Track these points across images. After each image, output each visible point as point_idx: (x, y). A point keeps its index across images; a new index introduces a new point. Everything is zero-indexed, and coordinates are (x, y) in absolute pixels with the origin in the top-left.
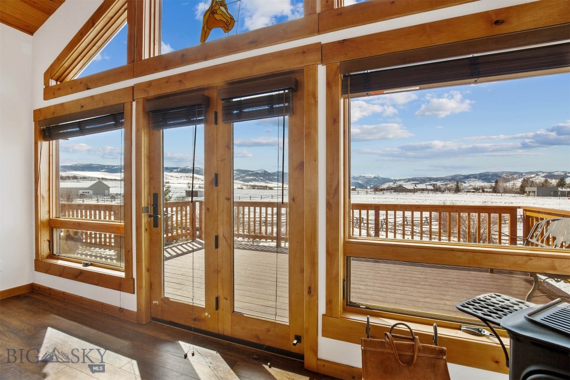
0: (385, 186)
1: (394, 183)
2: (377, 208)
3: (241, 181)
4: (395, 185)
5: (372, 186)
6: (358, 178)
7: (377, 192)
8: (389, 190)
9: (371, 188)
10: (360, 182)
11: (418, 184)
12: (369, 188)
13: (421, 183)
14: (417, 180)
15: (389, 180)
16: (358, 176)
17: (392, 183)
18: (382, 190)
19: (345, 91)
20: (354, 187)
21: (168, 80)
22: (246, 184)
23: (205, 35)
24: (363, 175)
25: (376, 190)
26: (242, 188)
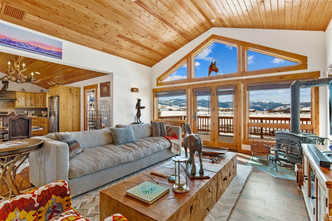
0: (277, 109)
1: (285, 107)
2: (262, 119)
3: (178, 106)
4: (286, 108)
5: (267, 109)
6: (256, 103)
7: (270, 113)
8: (280, 111)
9: (267, 110)
10: (258, 106)
11: (302, 107)
12: (265, 110)
13: (306, 106)
14: (304, 105)
15: (280, 105)
16: (257, 102)
17: (282, 107)
18: (275, 112)
19: (248, 90)
20: (254, 110)
21: (200, 84)
22: (182, 108)
23: (210, 73)
24: (261, 101)
25: (270, 111)
26: (180, 110)
